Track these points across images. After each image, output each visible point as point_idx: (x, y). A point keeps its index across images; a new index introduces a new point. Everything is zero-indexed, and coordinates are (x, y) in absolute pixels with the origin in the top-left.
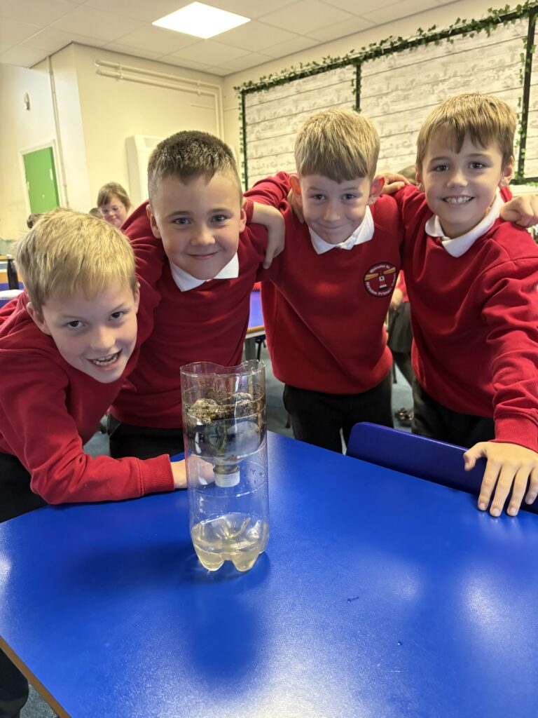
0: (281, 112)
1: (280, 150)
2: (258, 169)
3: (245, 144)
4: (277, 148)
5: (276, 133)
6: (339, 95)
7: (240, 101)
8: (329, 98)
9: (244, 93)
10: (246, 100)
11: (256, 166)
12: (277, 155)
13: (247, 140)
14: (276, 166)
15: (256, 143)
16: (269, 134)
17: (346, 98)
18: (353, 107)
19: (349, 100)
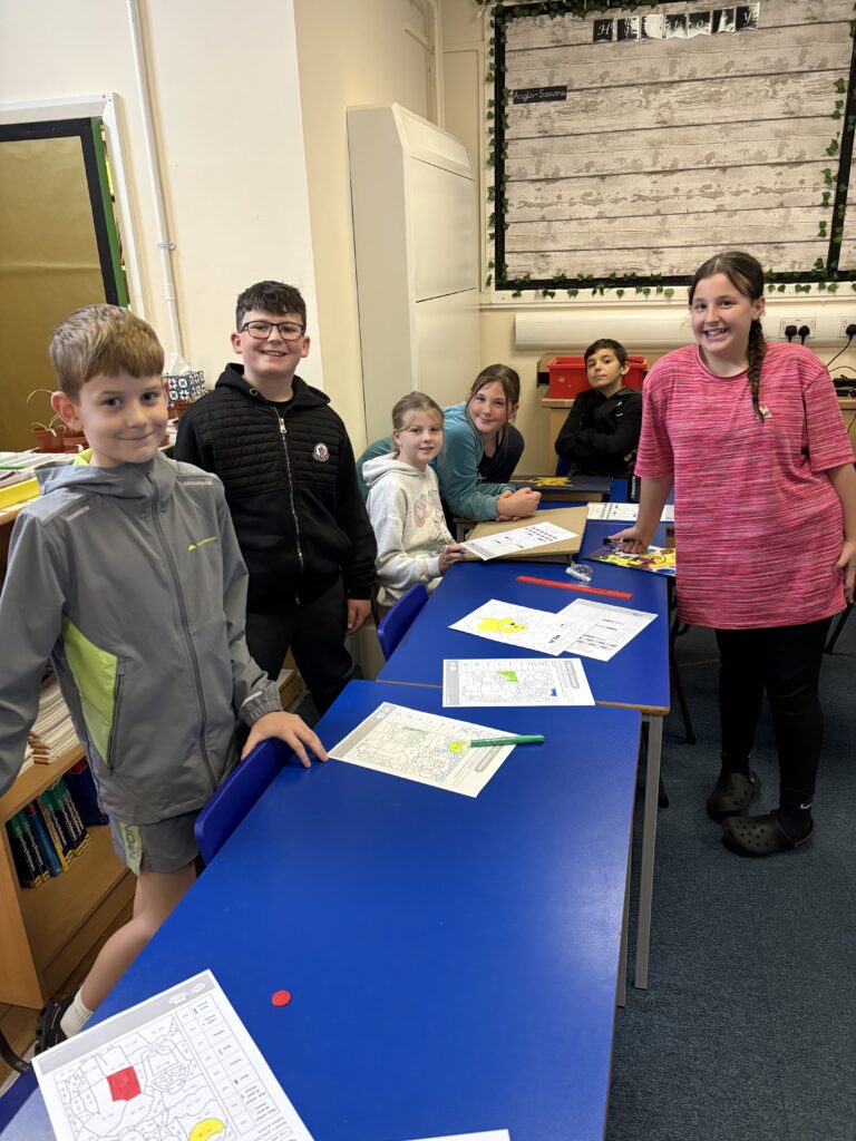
0: (624, 72)
1: (616, 167)
2: (542, 206)
3: (500, 144)
4: (607, 162)
5: (604, 123)
6: (804, 53)
7: (491, 34)
8: (774, 56)
9: (503, 16)
10: (507, 32)
11: (531, 200)
12: (603, 177)
13: (508, 135)
14: (598, 201)
15: (539, 144)
16: (579, 123)
17: (824, 61)
18: (839, 83)
19: (829, 66)
